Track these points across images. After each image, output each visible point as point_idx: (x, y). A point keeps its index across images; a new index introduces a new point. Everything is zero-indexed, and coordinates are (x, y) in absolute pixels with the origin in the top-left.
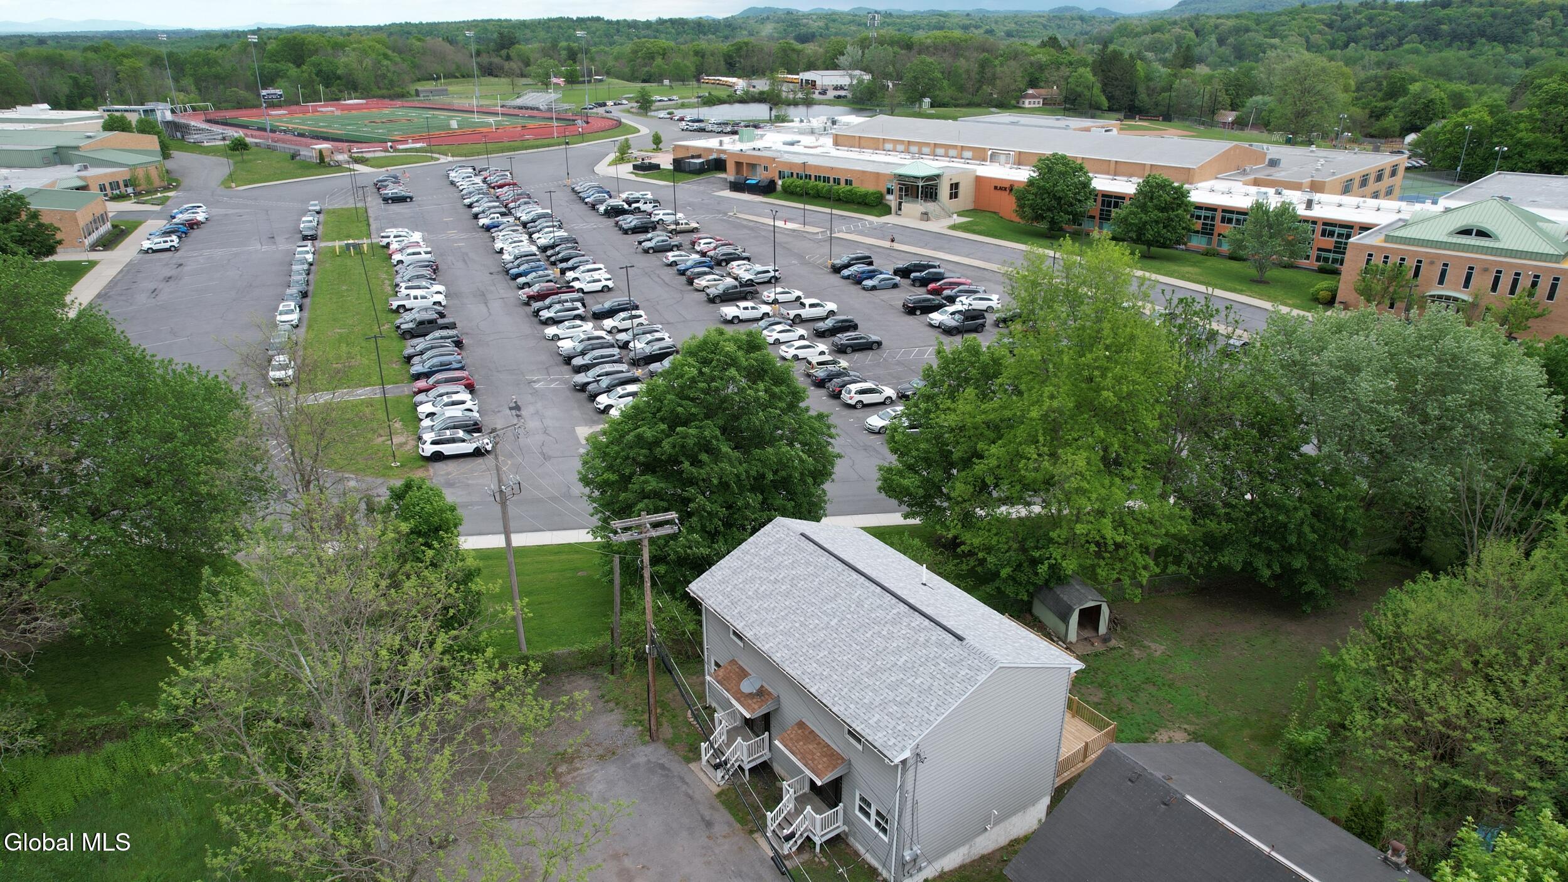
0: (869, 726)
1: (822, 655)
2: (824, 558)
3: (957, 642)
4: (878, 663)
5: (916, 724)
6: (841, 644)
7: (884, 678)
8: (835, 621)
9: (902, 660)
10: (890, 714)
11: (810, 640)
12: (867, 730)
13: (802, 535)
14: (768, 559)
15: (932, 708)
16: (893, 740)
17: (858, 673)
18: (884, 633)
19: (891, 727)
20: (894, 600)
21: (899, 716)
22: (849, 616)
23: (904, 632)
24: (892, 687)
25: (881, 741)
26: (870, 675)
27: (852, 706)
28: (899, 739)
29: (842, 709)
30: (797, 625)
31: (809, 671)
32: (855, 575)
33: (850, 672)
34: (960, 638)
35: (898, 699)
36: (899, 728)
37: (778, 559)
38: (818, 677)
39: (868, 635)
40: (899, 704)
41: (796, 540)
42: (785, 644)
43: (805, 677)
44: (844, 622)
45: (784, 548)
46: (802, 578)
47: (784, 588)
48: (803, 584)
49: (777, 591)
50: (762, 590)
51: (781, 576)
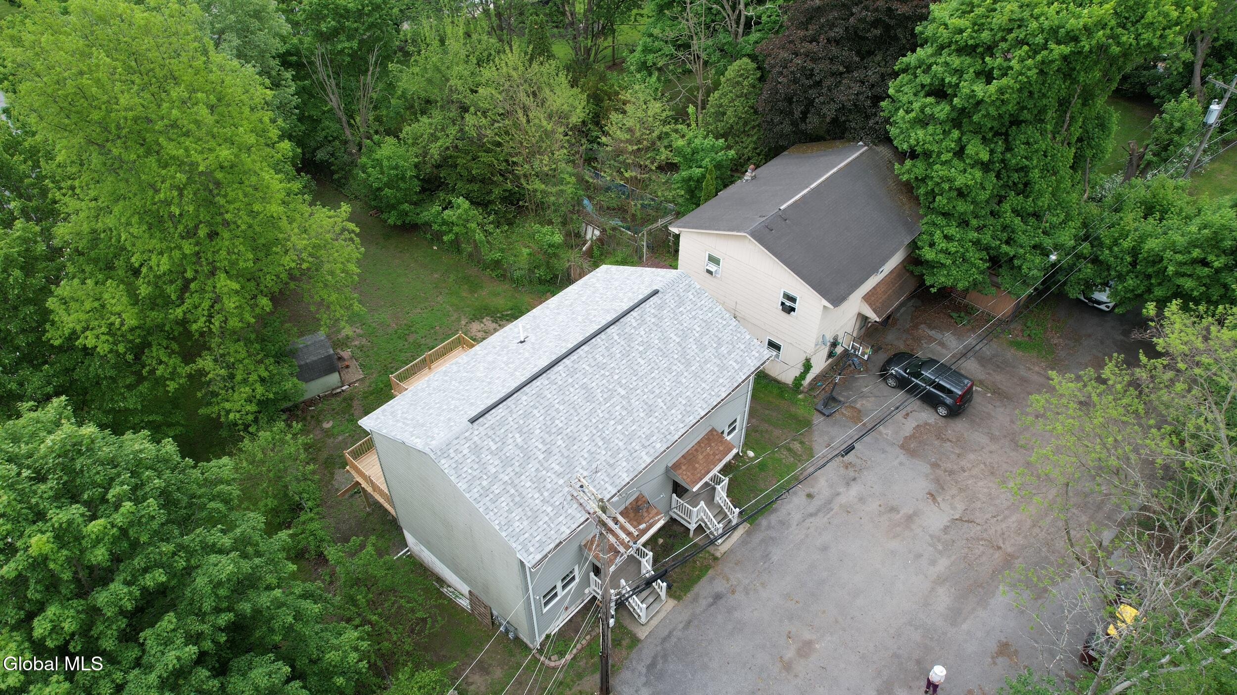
0: (741, 369)
1: (662, 404)
2: (523, 397)
3: (659, 295)
4: (676, 356)
5: (739, 335)
6: (650, 387)
7: (693, 353)
8: (620, 390)
9: (674, 338)
10: (729, 353)
11: (642, 415)
12: (745, 371)
13: (473, 421)
14: (507, 462)
15: (724, 323)
16: (754, 353)
17: (686, 374)
18: (641, 349)
19: (741, 353)
20: (603, 335)
21: (731, 347)
22: (616, 377)
23: (643, 333)
24: (703, 348)
25: (755, 362)
26: (688, 364)
27: (721, 381)
28: (752, 348)
29: (724, 389)
30: (620, 427)
31: (680, 417)
32: (559, 368)
33: (684, 381)
34: (656, 292)
35: (715, 345)
36: (742, 347)
37: (510, 450)
38: (688, 409)
39: (642, 362)
40: (719, 345)
41: (481, 429)
42: (644, 441)
43: (687, 420)
44: (624, 381)
45: (491, 443)
46: (549, 423)
47: (560, 442)
48: (557, 422)
49: (564, 450)
50: (557, 468)
51: (540, 446)
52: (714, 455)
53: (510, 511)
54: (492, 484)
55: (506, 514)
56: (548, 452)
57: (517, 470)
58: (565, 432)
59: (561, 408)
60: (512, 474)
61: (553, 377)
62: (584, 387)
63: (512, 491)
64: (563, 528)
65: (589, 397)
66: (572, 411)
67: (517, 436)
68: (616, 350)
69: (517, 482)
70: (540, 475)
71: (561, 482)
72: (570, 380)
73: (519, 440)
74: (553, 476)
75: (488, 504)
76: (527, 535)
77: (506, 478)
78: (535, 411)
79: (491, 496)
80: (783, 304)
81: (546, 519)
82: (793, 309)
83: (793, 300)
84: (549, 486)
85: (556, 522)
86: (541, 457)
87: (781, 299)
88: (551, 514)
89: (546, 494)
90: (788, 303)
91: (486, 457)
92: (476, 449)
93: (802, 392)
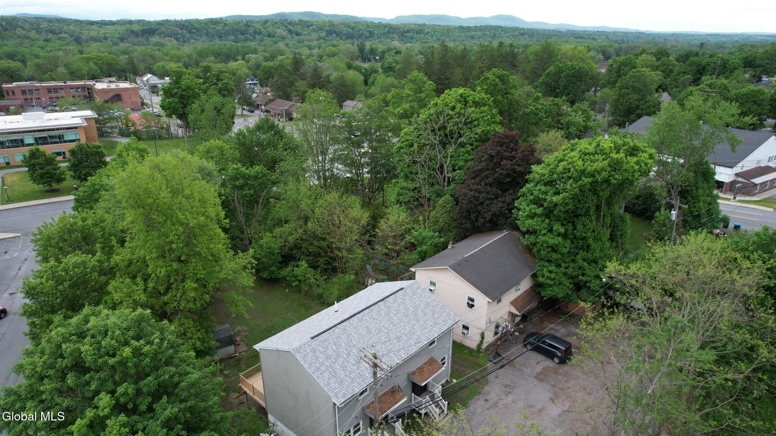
0: (445, 325)
1: (405, 337)
2: (337, 329)
3: (404, 290)
4: (412, 317)
5: (444, 310)
6: (399, 329)
7: (420, 316)
8: (384, 330)
9: (411, 309)
11: (395, 341)
13: (312, 338)
14: (328, 357)
15: (436, 304)
16: (451, 318)
17: (417, 325)
18: (395, 312)
19: (445, 317)
20: (376, 306)
21: (440, 314)
22: (382, 324)
23: (396, 306)
24: (426, 314)
25: (452, 322)
26: (418, 321)
27: (435, 329)
28: (450, 316)
30: (384, 346)
32: (355, 318)
33: (416, 328)
34: (402, 289)
35: (431, 313)
36: (446, 315)
37: (330, 352)
38: (418, 340)
39: (395, 318)
40: (434, 313)
41: (316, 342)
42: (396, 353)
43: (418, 345)
44: (386, 326)
45: (321, 349)
46: (349, 342)
47: (354, 351)
48: (353, 341)
49: (356, 354)
50: (353, 362)
51: (345, 351)
52: (433, 369)
53: (329, 379)
54: (321, 366)
55: (327, 380)
56: (348, 354)
57: (333, 361)
58: (357, 346)
59: (355, 335)
60: (331, 362)
61: (351, 322)
62: (367, 327)
63: (331, 370)
64: (355, 389)
65: (369, 331)
66: (360, 337)
67: (334, 346)
68: (383, 312)
69: (333, 366)
70: (344, 364)
71: (355, 368)
72: (360, 324)
73: (334, 348)
74: (351, 365)
75: (319, 375)
76: (337, 390)
77: (328, 364)
78: (343, 336)
79: (320, 371)
80: (468, 303)
81: (347, 383)
82: (473, 306)
83: (472, 300)
84: (348, 369)
85: (352, 385)
86: (345, 356)
87: (467, 301)
88: (350, 382)
89: (347, 373)
90: (471, 303)
91: (318, 354)
92: (314, 351)
93: (482, 352)
